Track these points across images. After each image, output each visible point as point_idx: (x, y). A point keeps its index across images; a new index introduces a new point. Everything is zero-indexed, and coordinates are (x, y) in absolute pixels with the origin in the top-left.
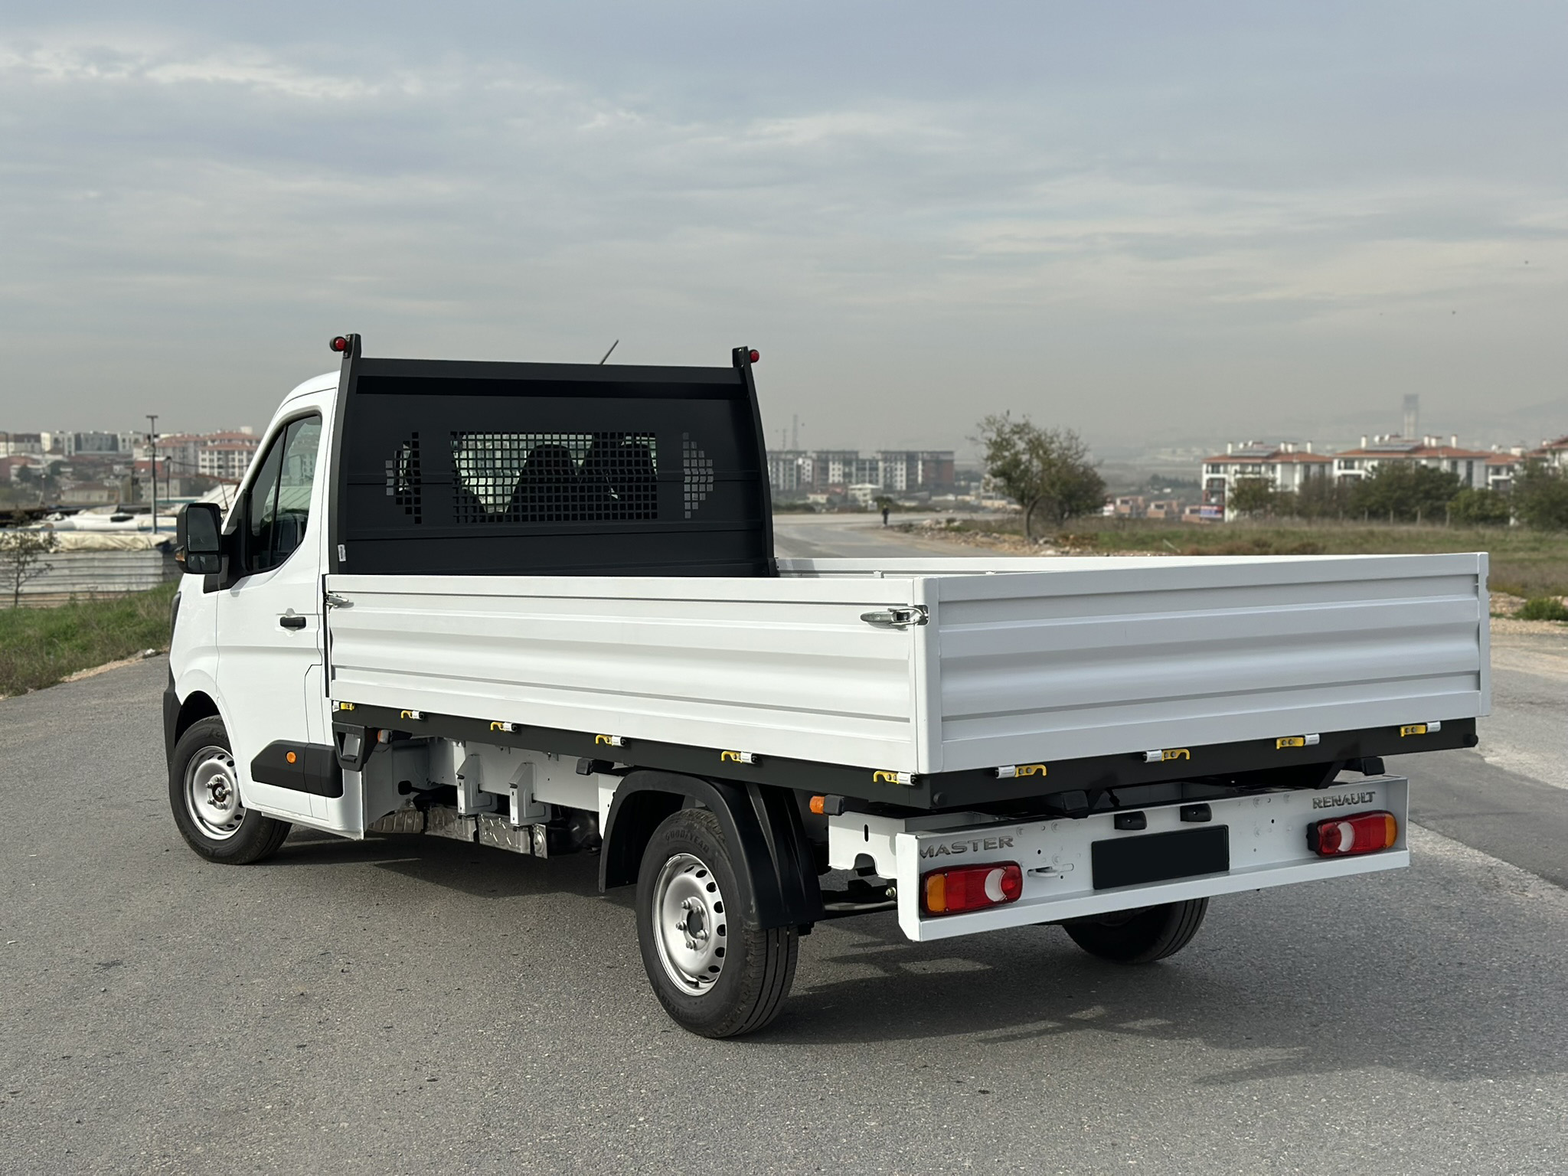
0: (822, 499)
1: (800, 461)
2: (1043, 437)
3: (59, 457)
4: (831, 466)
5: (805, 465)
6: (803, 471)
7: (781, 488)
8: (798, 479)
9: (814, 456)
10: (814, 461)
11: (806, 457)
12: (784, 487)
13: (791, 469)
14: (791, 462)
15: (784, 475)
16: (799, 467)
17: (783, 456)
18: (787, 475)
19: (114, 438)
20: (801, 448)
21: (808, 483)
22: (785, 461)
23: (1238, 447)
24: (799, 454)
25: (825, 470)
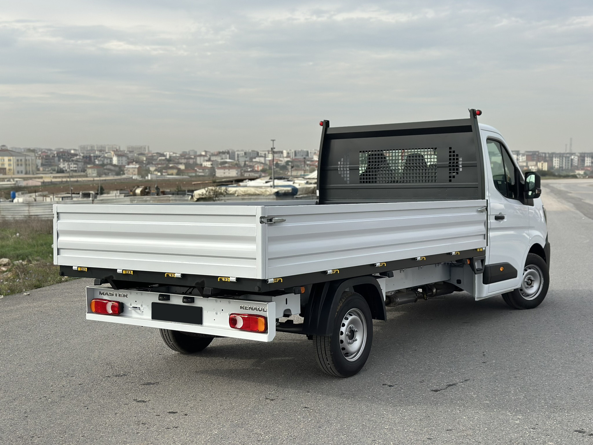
0: (582, 172)
1: (573, 157)
3: (289, 159)
4: (586, 159)
5: (575, 159)
6: (573, 161)
7: (564, 168)
8: (572, 164)
9: (579, 155)
10: (578, 157)
11: (575, 155)
12: (565, 168)
13: (569, 160)
14: (569, 157)
15: (565, 163)
16: (572, 160)
17: (565, 155)
18: (567, 163)
19: (308, 152)
20: (573, 152)
21: (576, 166)
22: (566, 157)
24: (572, 154)
25: (583, 161)
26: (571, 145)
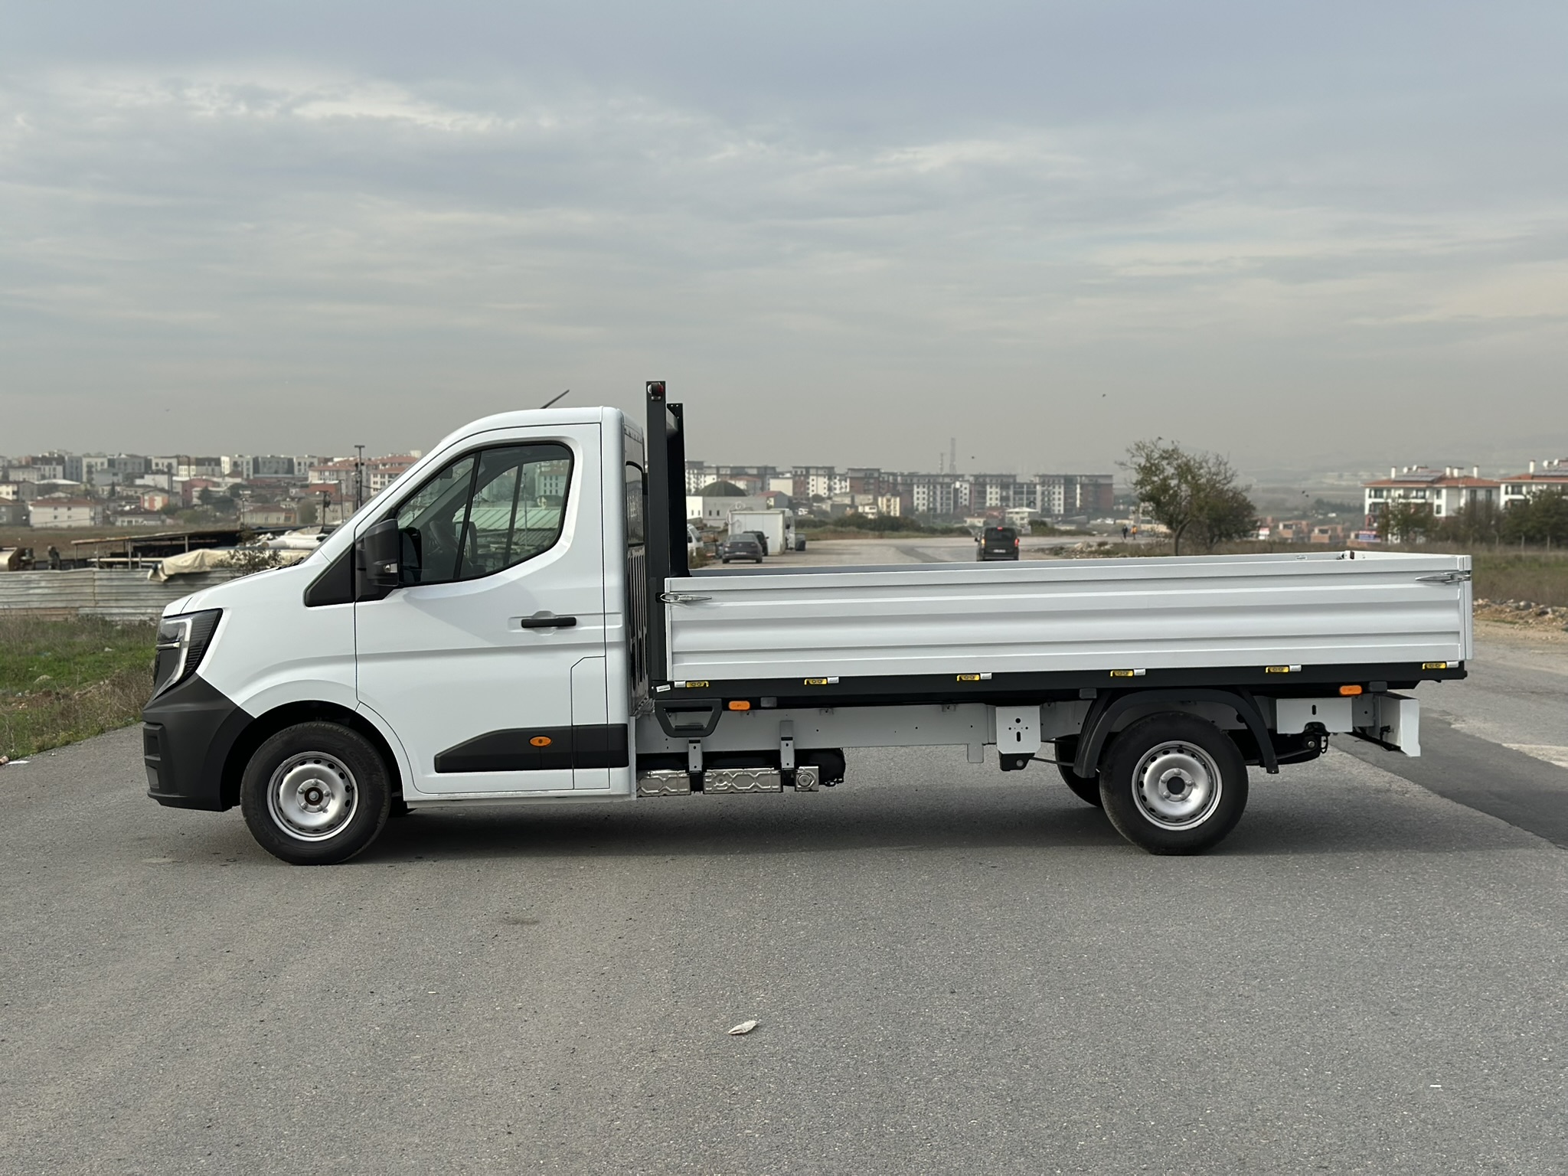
0: (978, 522)
1: (958, 485)
2: (1192, 463)
3: (238, 480)
4: (988, 490)
5: (963, 489)
6: (960, 495)
7: (939, 511)
8: (956, 502)
9: (971, 479)
10: (971, 484)
11: (963, 481)
12: (942, 510)
13: (949, 493)
14: (948, 485)
16: (956, 490)
17: (941, 480)
18: (944, 499)
19: (290, 461)
20: (958, 472)
21: (965, 506)
22: (942, 485)
23: (1402, 471)
24: (957, 477)
25: (982, 494)
26: (953, 454)
